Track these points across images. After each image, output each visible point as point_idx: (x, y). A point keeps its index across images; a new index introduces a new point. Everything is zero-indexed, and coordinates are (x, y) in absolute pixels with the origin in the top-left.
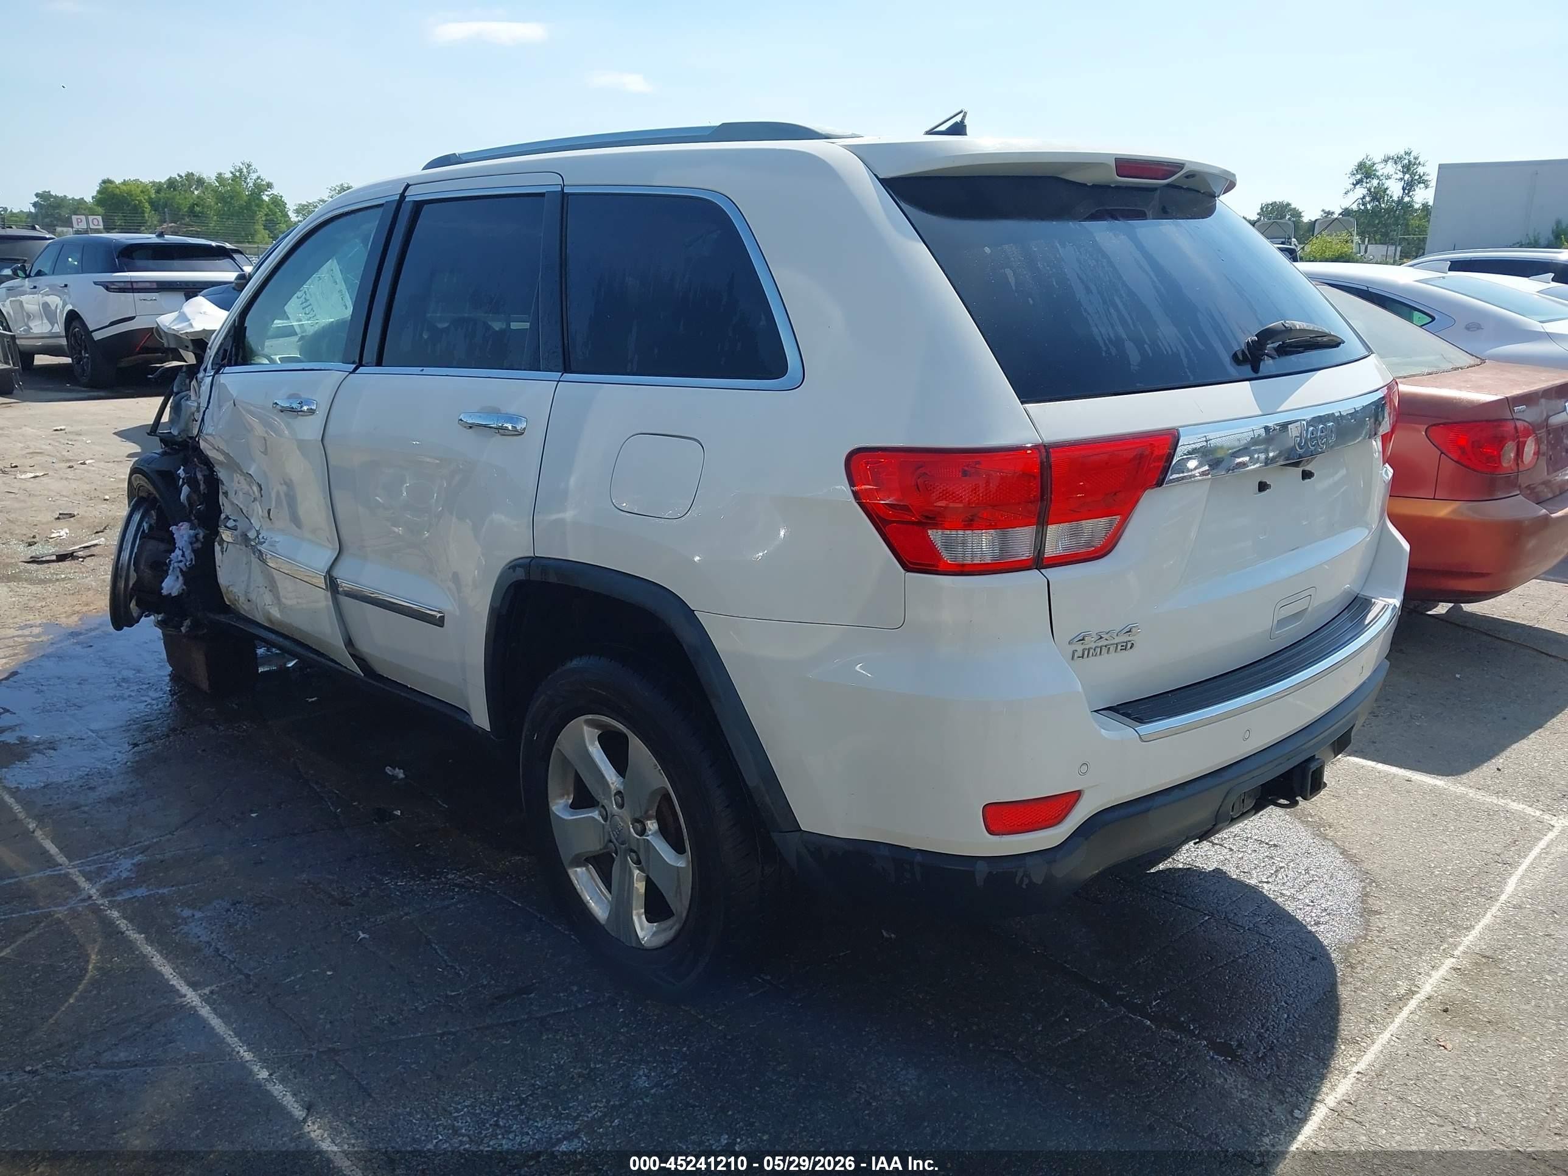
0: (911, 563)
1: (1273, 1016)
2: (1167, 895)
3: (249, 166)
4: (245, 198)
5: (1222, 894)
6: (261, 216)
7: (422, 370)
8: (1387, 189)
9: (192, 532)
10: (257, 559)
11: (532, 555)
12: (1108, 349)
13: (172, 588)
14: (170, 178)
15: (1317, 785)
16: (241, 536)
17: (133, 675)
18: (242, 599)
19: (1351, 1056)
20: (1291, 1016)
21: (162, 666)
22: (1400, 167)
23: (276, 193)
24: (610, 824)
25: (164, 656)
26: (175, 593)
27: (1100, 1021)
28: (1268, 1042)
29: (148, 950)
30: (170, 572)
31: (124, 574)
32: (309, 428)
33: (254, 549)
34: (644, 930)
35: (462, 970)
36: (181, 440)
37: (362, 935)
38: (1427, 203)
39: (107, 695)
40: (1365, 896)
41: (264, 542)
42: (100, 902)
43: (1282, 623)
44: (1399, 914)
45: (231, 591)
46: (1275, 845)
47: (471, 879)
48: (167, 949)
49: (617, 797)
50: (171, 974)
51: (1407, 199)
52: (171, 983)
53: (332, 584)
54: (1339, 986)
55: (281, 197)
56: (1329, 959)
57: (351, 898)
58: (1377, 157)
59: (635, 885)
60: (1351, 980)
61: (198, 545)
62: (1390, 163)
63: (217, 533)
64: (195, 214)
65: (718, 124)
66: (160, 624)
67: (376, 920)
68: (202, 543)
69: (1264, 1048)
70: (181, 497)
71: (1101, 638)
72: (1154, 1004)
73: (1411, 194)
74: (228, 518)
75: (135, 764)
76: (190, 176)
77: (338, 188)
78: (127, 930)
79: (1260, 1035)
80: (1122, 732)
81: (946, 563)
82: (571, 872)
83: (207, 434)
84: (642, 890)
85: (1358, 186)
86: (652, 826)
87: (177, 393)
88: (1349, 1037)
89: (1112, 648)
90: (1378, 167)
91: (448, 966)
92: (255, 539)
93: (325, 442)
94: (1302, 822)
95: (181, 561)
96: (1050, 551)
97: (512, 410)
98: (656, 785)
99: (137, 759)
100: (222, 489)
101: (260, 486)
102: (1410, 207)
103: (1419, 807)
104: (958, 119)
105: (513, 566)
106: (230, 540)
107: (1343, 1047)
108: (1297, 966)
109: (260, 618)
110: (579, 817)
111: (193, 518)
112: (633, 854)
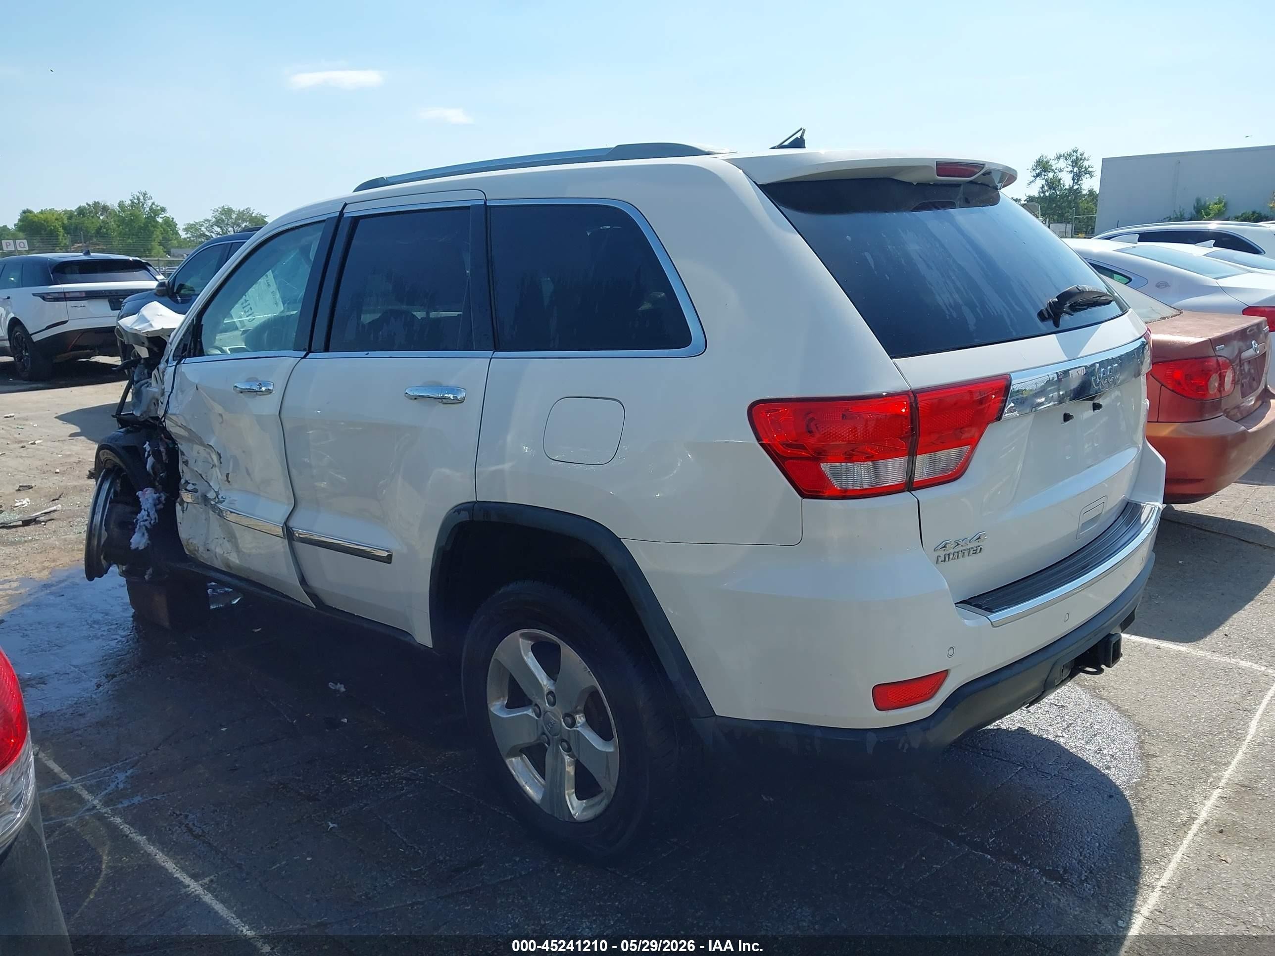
0: (805, 490)
1: (1088, 846)
2: (984, 751)
3: (145, 194)
4: (143, 221)
5: (1028, 748)
6: (158, 235)
7: (368, 354)
8: (1061, 179)
9: (155, 496)
10: (216, 515)
11: (475, 500)
12: (951, 312)
13: (139, 543)
14: (80, 207)
15: (1117, 655)
16: (201, 496)
17: (102, 617)
18: (201, 549)
19: (1154, 874)
20: (1102, 844)
21: (126, 609)
22: (1070, 162)
23: (168, 216)
24: (544, 720)
25: (127, 600)
26: (141, 547)
27: (950, 858)
28: (1087, 867)
29: (151, 849)
30: (137, 530)
31: (97, 534)
32: (267, 406)
33: (214, 508)
34: (576, 807)
35: (420, 849)
36: (143, 420)
37: (331, 825)
38: (1093, 189)
39: (82, 635)
40: (1141, 744)
41: (224, 501)
42: (103, 811)
43: (1084, 526)
44: (1170, 757)
45: (191, 543)
46: (1063, 706)
47: (415, 772)
48: (167, 848)
49: (550, 696)
50: (174, 868)
51: (1076, 187)
52: (175, 876)
53: (289, 533)
54: (1135, 818)
55: (173, 219)
56: (1123, 795)
57: (317, 794)
58: (1050, 155)
59: (567, 769)
60: (1143, 812)
61: (161, 506)
62: (1062, 159)
63: (177, 495)
64: (101, 234)
65: (614, 146)
66: (123, 574)
67: (341, 812)
68: (164, 504)
69: (1086, 872)
70: (147, 467)
71: (958, 544)
72: (991, 841)
73: (1079, 183)
74: (187, 482)
75: (116, 692)
76: (96, 204)
77: (220, 210)
78: (130, 833)
79: (1080, 861)
80: (975, 621)
81: (836, 489)
82: (508, 761)
83: (171, 414)
84: (572, 773)
85: (1038, 178)
86: (580, 719)
87: (137, 382)
88: (1150, 859)
89: (966, 553)
90: (1052, 162)
91: (408, 846)
92: (215, 498)
93: (282, 416)
94: (1081, 686)
95: (146, 520)
96: (918, 477)
97: (452, 383)
98: (586, 685)
99: (117, 687)
100: (183, 458)
101: (219, 455)
102: (1079, 193)
103: (1170, 669)
104: (798, 135)
105: (458, 509)
106: (189, 500)
107: (1147, 867)
108: (1098, 803)
109: (218, 564)
110: (515, 715)
111: (157, 484)
112: (565, 744)
